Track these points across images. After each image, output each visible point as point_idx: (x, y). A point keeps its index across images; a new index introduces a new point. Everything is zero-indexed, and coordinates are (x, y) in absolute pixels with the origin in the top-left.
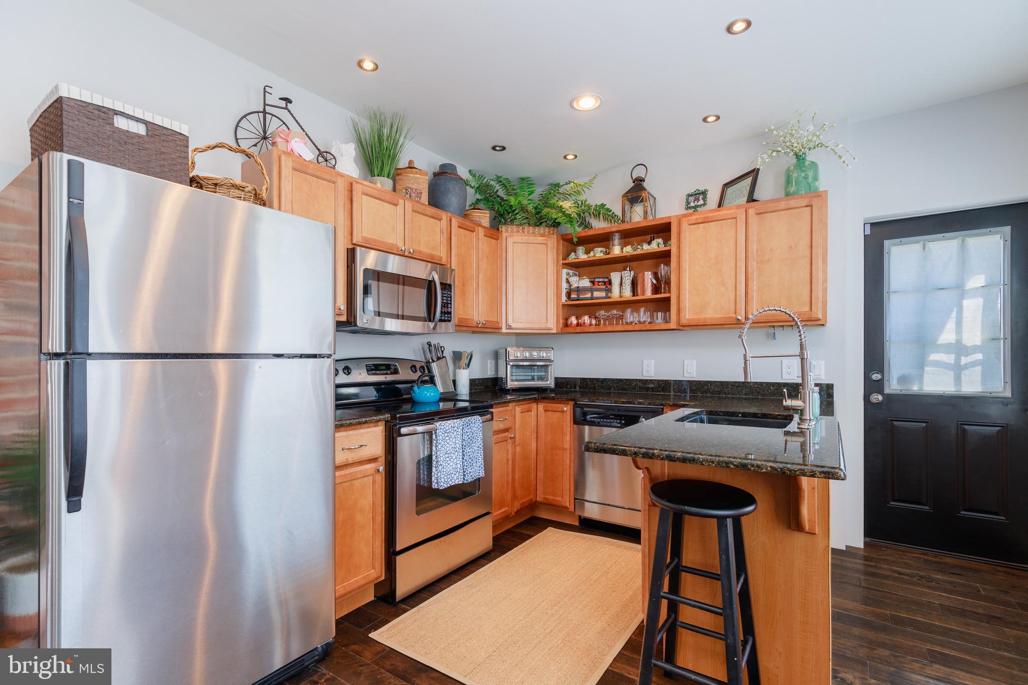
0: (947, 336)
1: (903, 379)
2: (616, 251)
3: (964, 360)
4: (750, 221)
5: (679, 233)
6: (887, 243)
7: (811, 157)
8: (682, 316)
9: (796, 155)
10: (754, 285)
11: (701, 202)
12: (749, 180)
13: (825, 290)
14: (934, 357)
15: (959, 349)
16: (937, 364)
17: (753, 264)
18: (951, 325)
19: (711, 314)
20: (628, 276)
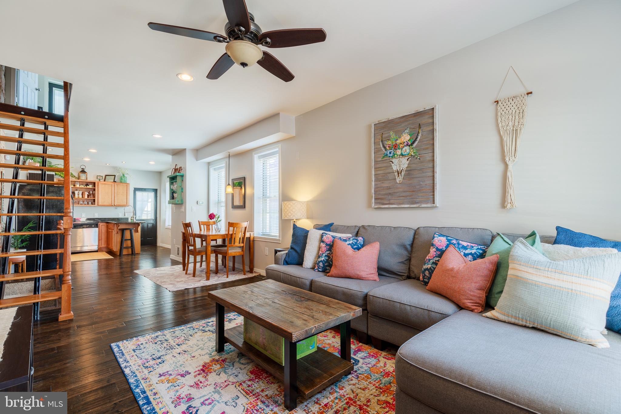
0: (146, 209)
1: (139, 217)
2: (78, 186)
3: (148, 213)
4: (115, 186)
5: (98, 185)
6: (136, 192)
7: (125, 175)
8: (99, 203)
9: (123, 174)
10: (116, 198)
11: (101, 178)
12: (114, 177)
13: (129, 201)
14: (144, 212)
15: (147, 211)
16: (144, 213)
17: (116, 195)
18: (146, 207)
19: (106, 204)
20: (81, 193)
